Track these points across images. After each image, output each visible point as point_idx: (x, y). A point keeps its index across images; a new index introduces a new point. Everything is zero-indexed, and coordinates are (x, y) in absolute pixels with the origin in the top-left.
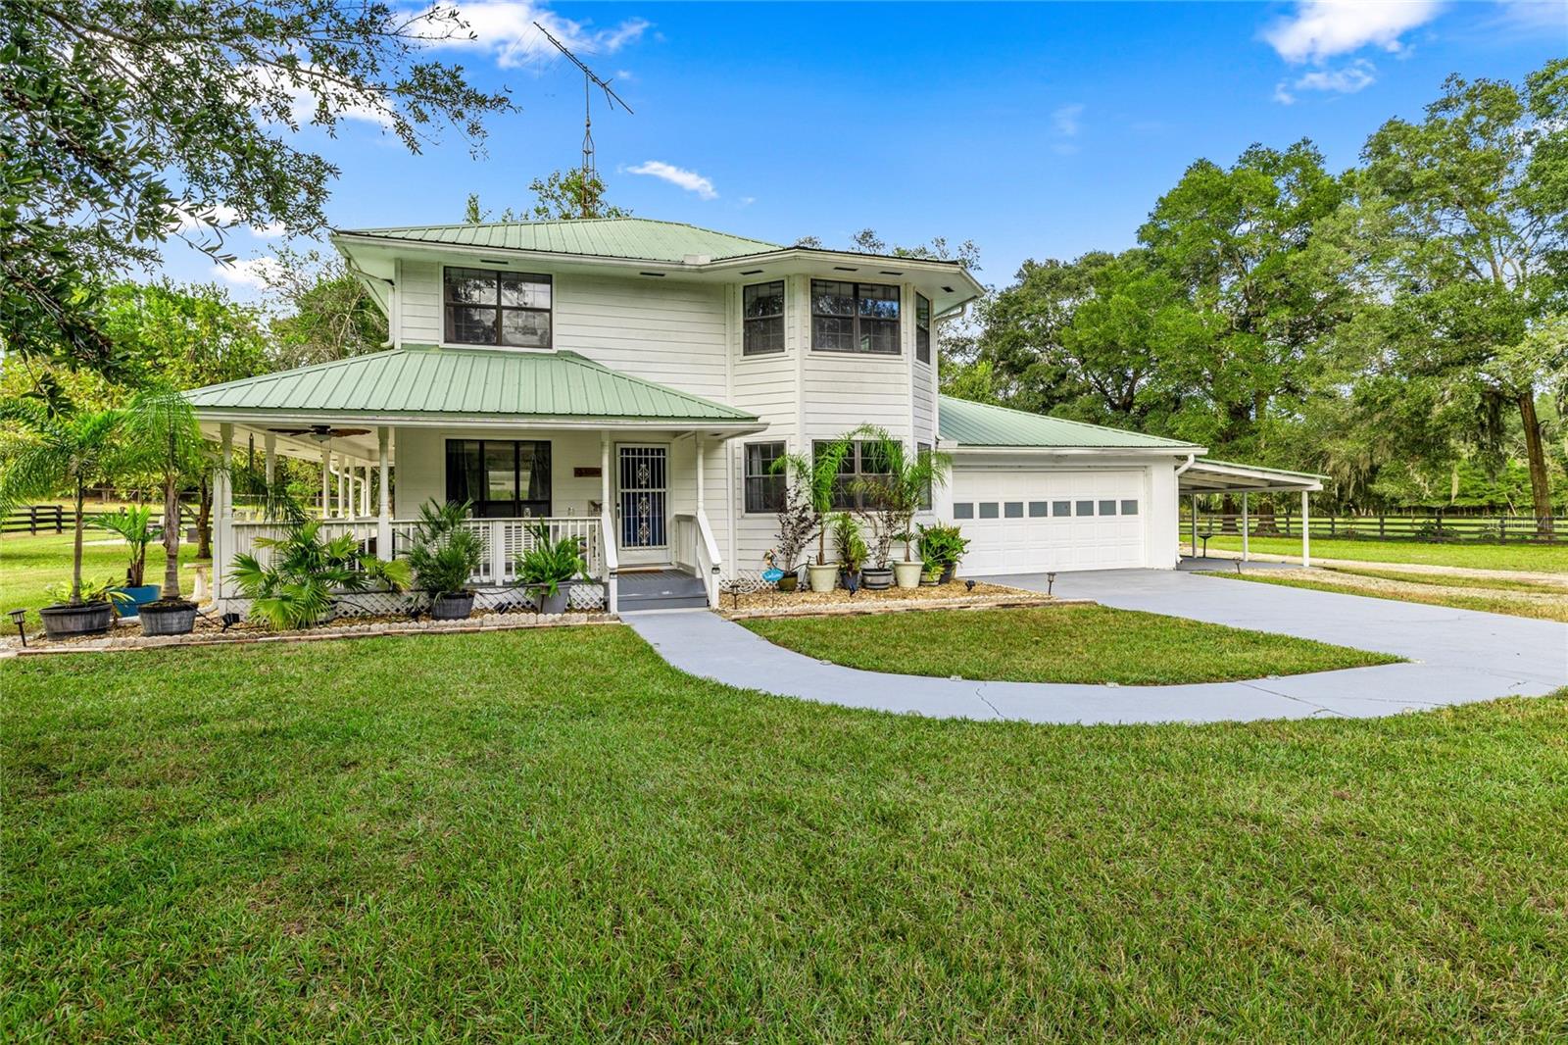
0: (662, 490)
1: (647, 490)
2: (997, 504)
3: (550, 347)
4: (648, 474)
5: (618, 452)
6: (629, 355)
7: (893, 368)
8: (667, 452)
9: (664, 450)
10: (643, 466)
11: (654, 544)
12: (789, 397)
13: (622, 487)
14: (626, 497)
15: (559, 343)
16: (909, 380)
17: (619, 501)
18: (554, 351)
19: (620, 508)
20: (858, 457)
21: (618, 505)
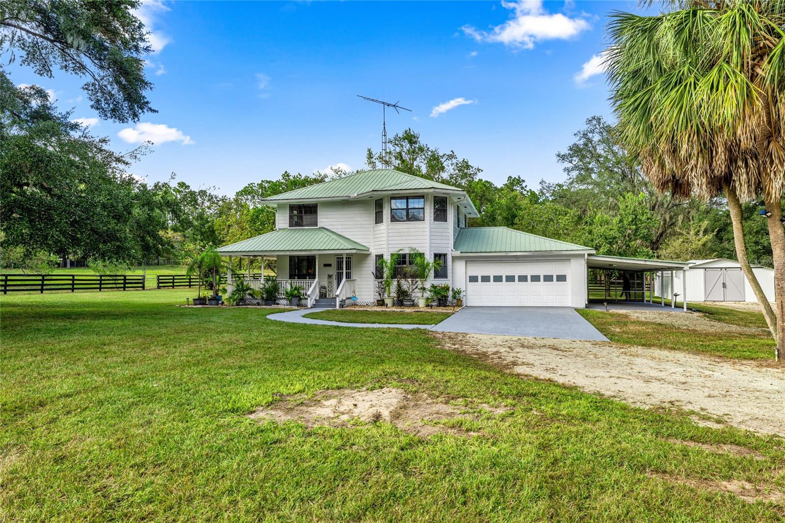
0: (350, 271)
2: (489, 276)
3: (317, 226)
6: (340, 227)
7: (421, 226)
9: (350, 259)
12: (382, 239)
13: (337, 270)
15: (320, 225)
16: (428, 230)
18: (318, 227)
19: (336, 277)
20: (407, 259)
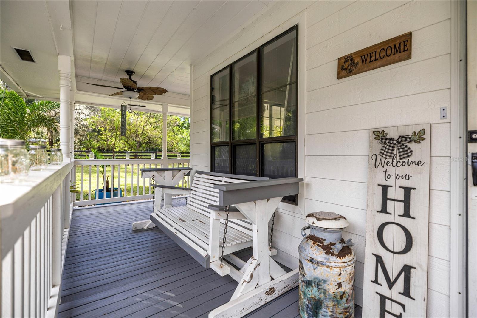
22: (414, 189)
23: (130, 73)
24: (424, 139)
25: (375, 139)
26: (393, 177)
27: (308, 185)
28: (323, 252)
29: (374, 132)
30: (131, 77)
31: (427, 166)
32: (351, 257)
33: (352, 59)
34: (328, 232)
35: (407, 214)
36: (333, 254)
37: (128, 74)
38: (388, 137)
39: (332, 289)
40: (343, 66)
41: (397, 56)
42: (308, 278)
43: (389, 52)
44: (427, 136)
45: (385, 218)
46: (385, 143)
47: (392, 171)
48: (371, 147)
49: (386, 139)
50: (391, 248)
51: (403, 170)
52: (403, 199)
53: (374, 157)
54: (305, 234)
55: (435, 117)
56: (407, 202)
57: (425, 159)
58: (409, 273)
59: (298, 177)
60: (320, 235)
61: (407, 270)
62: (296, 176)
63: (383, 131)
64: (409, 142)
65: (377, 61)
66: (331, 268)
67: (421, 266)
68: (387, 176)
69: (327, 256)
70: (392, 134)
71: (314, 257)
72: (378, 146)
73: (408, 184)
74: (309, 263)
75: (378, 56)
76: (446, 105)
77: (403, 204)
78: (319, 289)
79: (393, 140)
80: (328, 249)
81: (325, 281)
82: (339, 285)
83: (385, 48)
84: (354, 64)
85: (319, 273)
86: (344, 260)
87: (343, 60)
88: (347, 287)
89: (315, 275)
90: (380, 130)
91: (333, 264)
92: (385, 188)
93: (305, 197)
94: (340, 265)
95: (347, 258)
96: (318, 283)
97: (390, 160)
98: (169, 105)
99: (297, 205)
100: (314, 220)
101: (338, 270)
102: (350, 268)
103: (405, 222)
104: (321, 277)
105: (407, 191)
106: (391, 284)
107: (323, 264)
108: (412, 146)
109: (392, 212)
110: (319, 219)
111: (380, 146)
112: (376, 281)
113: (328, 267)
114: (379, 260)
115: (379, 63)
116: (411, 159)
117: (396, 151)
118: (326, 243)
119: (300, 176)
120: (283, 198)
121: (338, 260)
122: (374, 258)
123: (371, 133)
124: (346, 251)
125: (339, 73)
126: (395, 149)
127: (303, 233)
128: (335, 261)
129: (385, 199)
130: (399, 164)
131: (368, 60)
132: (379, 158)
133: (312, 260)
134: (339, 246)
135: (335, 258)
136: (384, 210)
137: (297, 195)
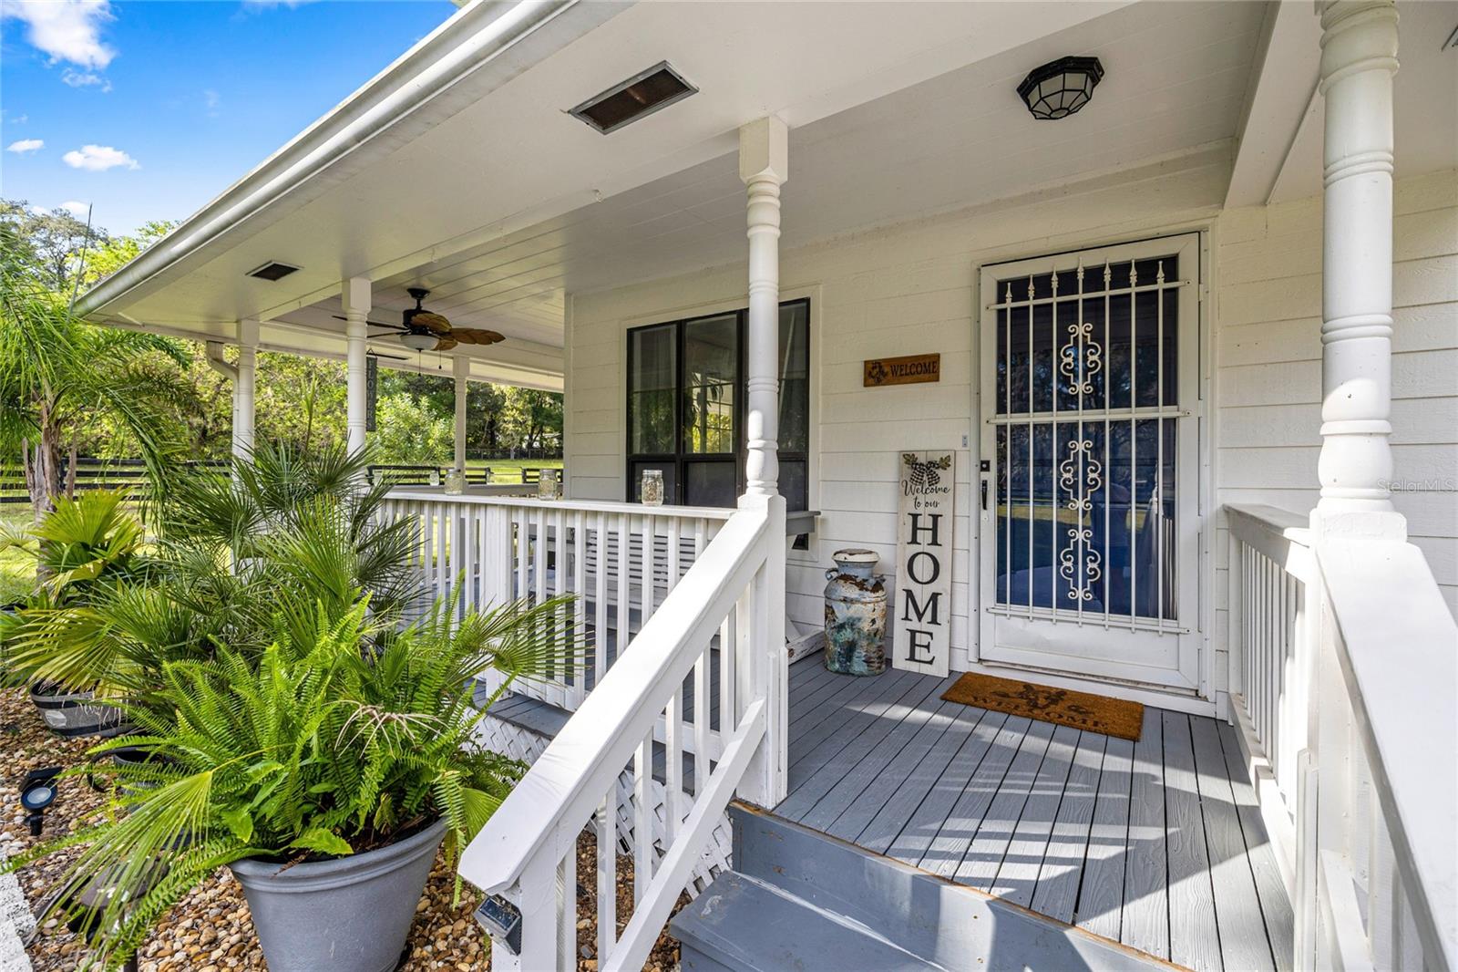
0: (1161, 412)
1: (1093, 416)
4: (1102, 358)
5: (989, 293)
8: (1186, 268)
9: (1171, 264)
10: (1081, 329)
11: (1120, 607)
13: (1001, 409)
14: (1010, 440)
17: (990, 454)
19: (991, 477)
21: (985, 466)
22: (941, 516)
23: (418, 293)
24: (949, 465)
25: (906, 463)
26: (923, 505)
27: (823, 520)
28: (857, 589)
29: (904, 456)
30: (422, 302)
31: (951, 492)
32: (884, 593)
33: (880, 367)
34: (861, 567)
35: (935, 542)
36: (867, 590)
37: (413, 296)
38: (918, 461)
39: (866, 626)
40: (870, 373)
41: (927, 376)
42: (840, 620)
43: (919, 369)
44: (951, 463)
45: (915, 549)
46: (915, 469)
47: (921, 498)
48: (901, 473)
49: (917, 464)
50: (920, 580)
51: (931, 497)
52: (931, 527)
53: (904, 484)
54: (832, 577)
55: (958, 446)
56: (935, 530)
57: (951, 486)
58: (937, 600)
59: (810, 510)
60: (852, 572)
61: (934, 597)
62: (806, 508)
63: (913, 455)
64: (937, 468)
65: (907, 377)
66: (865, 603)
67: (946, 591)
68: (917, 504)
69: (861, 592)
70: (922, 459)
71: (848, 595)
72: (908, 471)
73: (935, 511)
74: (842, 604)
75: (908, 371)
76: (967, 433)
77: (931, 532)
78: (853, 630)
79: (923, 465)
80: (861, 586)
81: (859, 619)
82: (873, 621)
83: (916, 363)
84: (882, 372)
85: (855, 611)
86: (877, 594)
87: (871, 366)
88: (879, 624)
89: (849, 615)
90: (911, 454)
91: (868, 600)
92: (915, 517)
93: (819, 537)
94: (874, 600)
95: (880, 593)
96: (851, 623)
97: (920, 487)
98: (471, 359)
99: (807, 549)
100: (847, 556)
101: (872, 605)
102: (883, 603)
103: (933, 550)
104: (855, 616)
105: (935, 518)
106: (920, 616)
107: (858, 601)
108: (940, 472)
109: (921, 542)
110: (851, 554)
111: (911, 471)
112: (907, 618)
113: (863, 603)
114: (909, 594)
115: (909, 378)
116: (939, 486)
117: (925, 478)
118: (858, 580)
119: (811, 508)
120: (797, 539)
121: (873, 595)
122: (905, 593)
123: (902, 457)
124: (877, 587)
125: (865, 380)
126: (925, 475)
127: (829, 576)
128: (869, 596)
129: (915, 529)
130: (928, 491)
131: (899, 373)
132: (909, 484)
133: (845, 600)
134: (872, 581)
135: (869, 593)
136: (914, 541)
137: (807, 534)
